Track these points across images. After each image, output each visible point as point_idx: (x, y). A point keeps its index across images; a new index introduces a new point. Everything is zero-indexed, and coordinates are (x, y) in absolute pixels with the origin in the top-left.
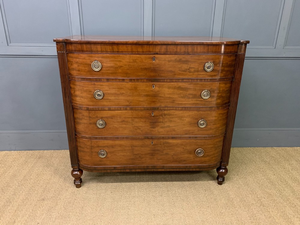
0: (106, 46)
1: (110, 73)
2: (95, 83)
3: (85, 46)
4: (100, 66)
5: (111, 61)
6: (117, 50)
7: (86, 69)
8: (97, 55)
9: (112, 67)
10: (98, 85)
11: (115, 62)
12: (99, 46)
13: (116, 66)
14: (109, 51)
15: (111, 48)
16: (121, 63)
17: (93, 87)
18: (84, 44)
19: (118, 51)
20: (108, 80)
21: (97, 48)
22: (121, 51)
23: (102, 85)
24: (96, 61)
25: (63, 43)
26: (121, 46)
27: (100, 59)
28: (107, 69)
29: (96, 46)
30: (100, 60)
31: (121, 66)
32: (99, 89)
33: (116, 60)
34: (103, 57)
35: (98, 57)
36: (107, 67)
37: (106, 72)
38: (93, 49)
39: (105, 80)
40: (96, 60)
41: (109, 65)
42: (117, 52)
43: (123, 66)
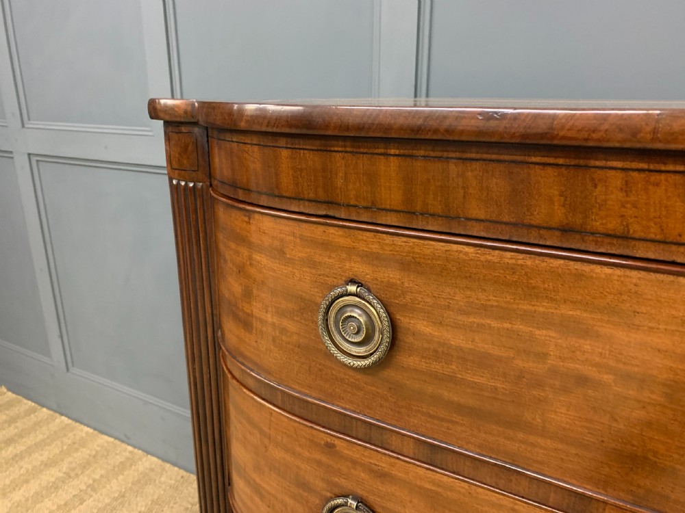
0: (453, 168)
1: (461, 409)
2: (337, 442)
3: (285, 153)
4: (377, 335)
5: (485, 309)
6: (559, 215)
7: (284, 331)
8: (368, 241)
9: (483, 361)
10: (355, 463)
11: (520, 327)
12: (394, 162)
13: (519, 363)
14: (481, 215)
15: (498, 183)
16: (587, 345)
17: (319, 463)
18: (282, 142)
19: (577, 220)
20: (433, 456)
21: (372, 178)
22: (613, 225)
23: (383, 476)
24: (352, 288)
25: (196, 130)
26: (616, 179)
27: (392, 275)
28: (436, 367)
29: (363, 162)
30: (390, 285)
31: (582, 381)
32: (359, 492)
33: (542, 307)
34: (410, 265)
35: (372, 258)
36: (441, 353)
37: (430, 389)
38: (340, 182)
39: (410, 448)
40: (353, 282)
41: (457, 340)
42: (565, 230)
43: (607, 378)
